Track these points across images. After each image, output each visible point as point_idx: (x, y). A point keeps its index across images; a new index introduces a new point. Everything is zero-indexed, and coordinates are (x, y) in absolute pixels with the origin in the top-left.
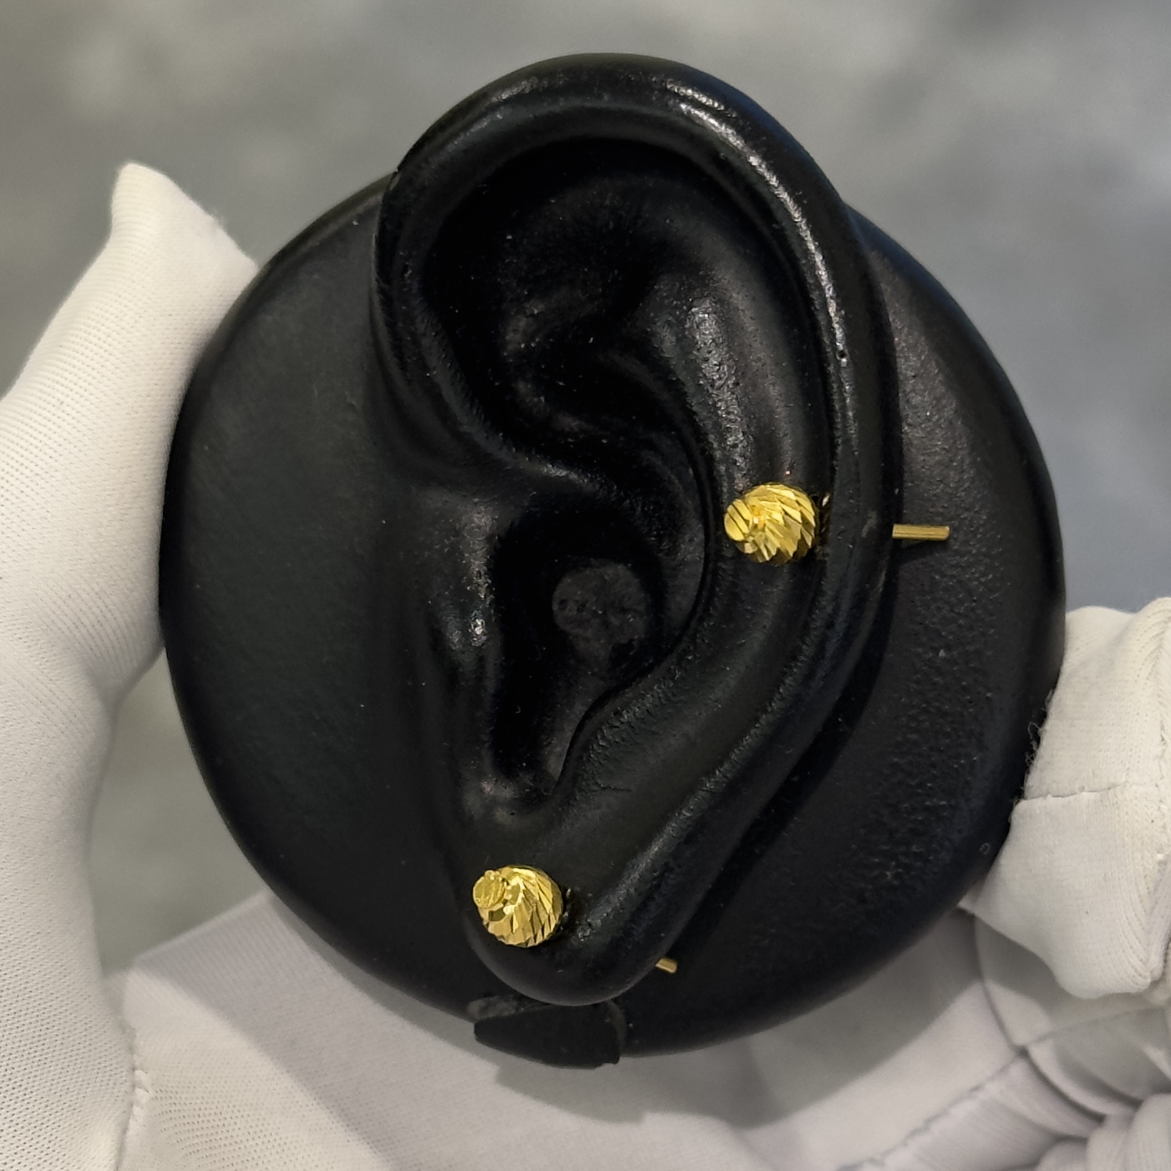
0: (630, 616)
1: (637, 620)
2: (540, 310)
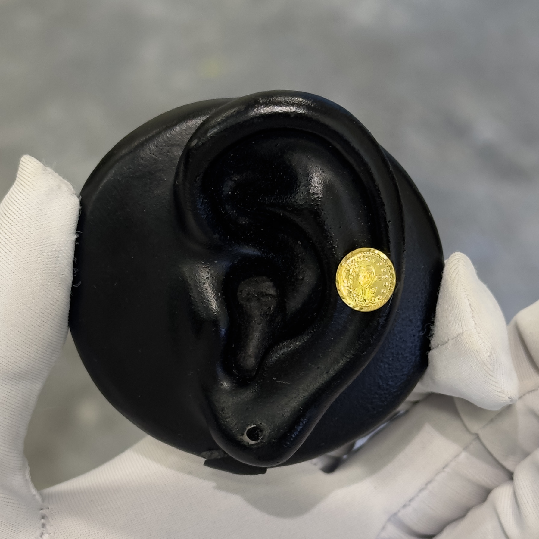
0: (269, 297)
1: (272, 299)
2: (238, 178)
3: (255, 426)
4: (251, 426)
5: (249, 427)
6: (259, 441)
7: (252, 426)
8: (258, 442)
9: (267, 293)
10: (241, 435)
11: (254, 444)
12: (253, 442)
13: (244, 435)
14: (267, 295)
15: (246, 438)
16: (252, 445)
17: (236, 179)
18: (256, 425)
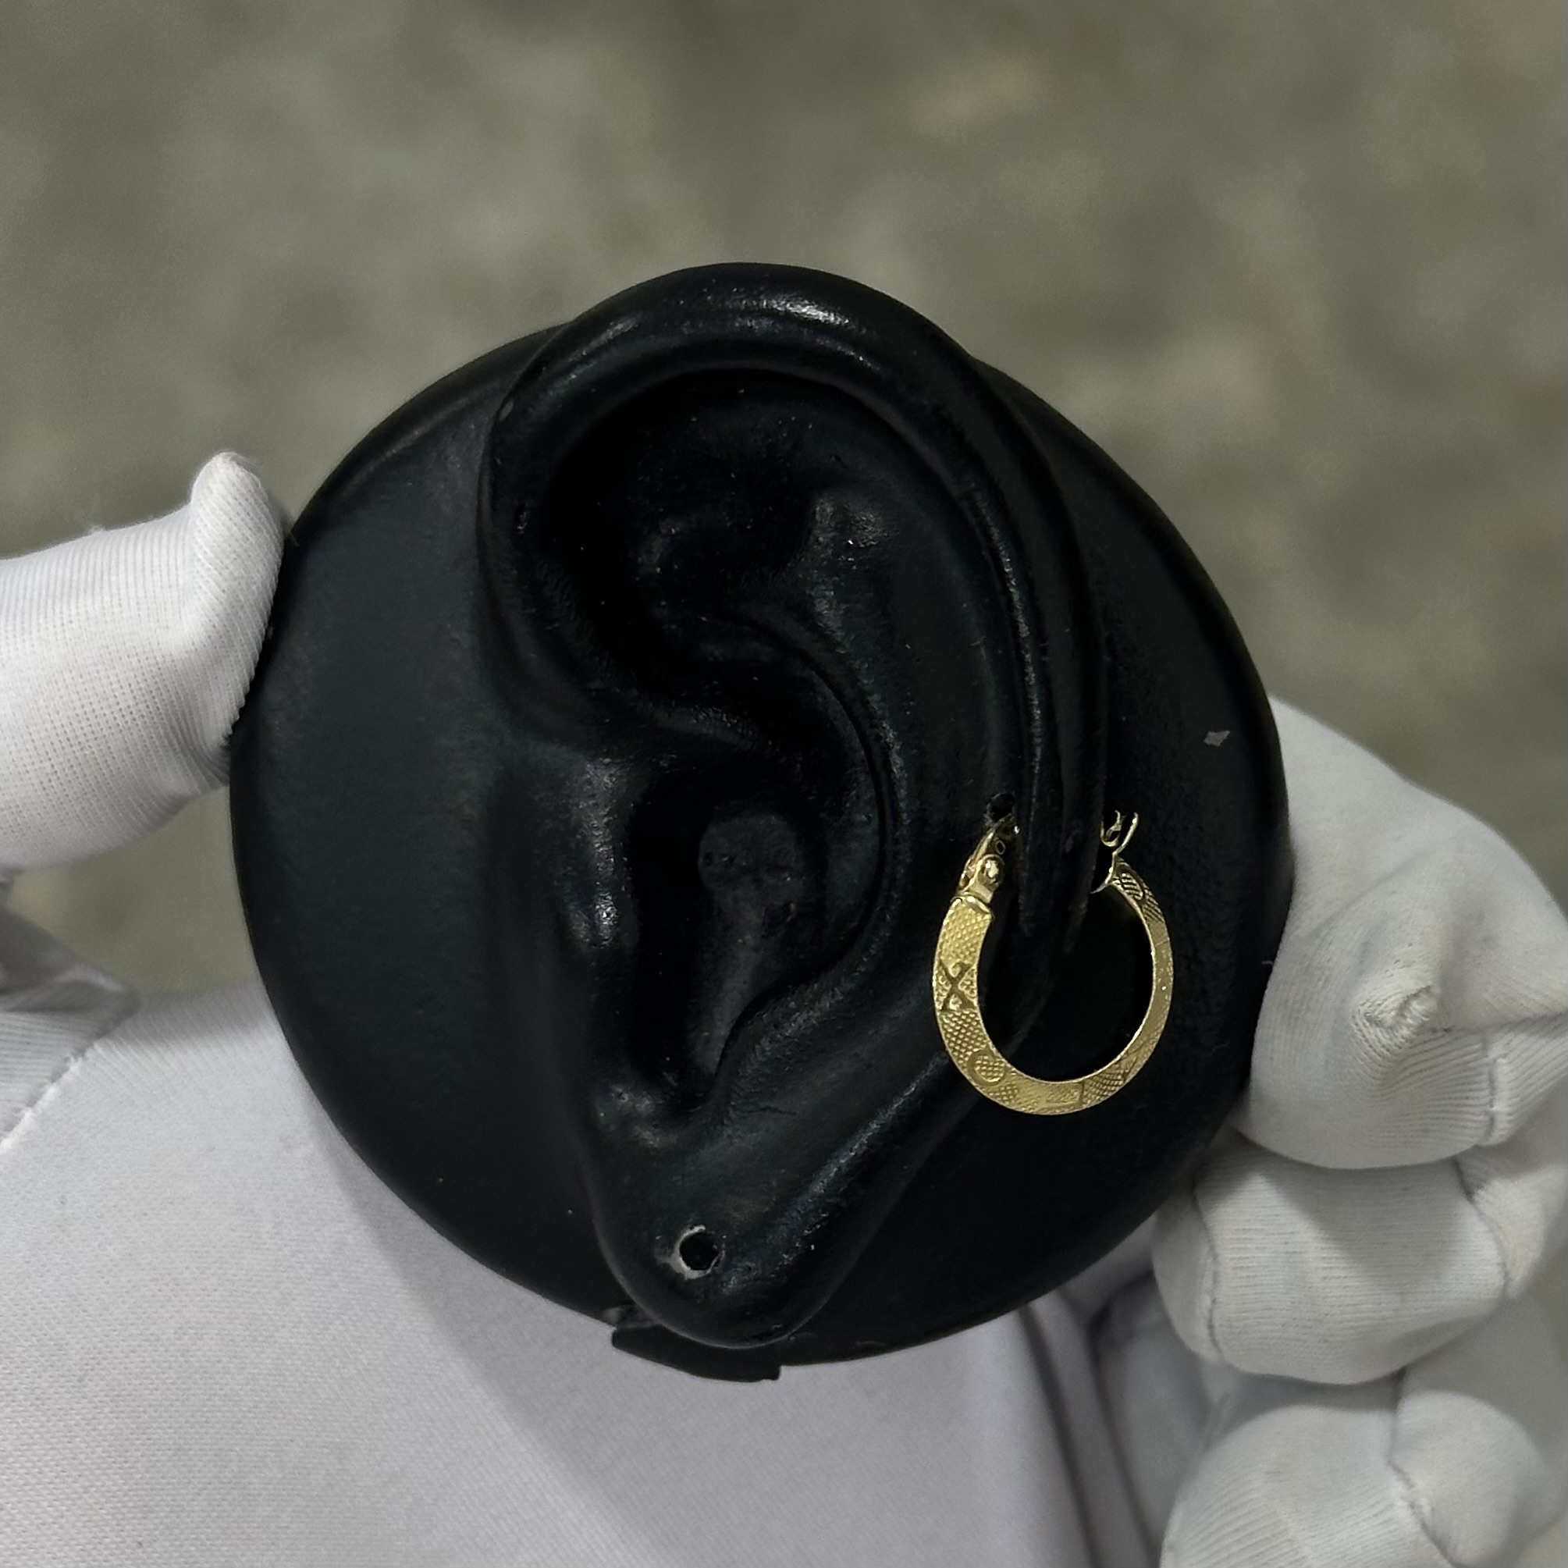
0: (786, 875)
1: (795, 879)
2: (678, 529)
3: (703, 1228)
4: (692, 1228)
5: (688, 1233)
7: (697, 1229)
8: (706, 1274)
9: (782, 862)
10: (664, 1254)
13: (674, 1254)
14: (783, 868)
15: (678, 1263)
18: (705, 1226)
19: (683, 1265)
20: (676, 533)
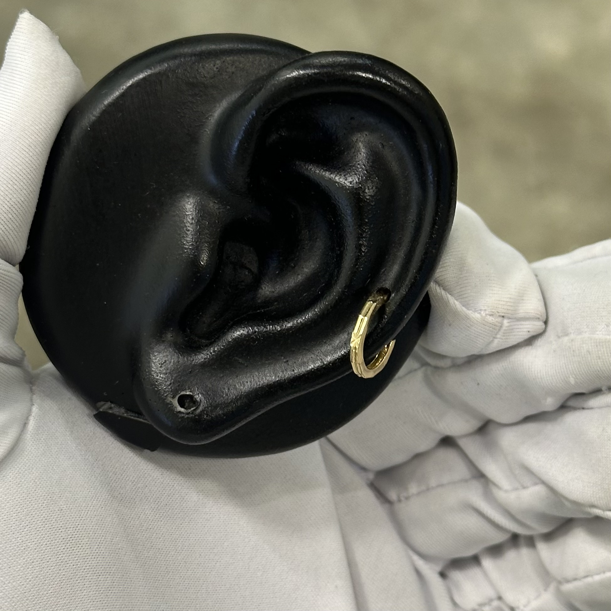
0: (247, 271)
1: (249, 274)
2: (285, 134)
3: (191, 394)
4: (186, 392)
5: (183, 393)
6: (190, 411)
7: (188, 393)
8: (187, 412)
9: (248, 266)
10: (171, 397)
11: (183, 413)
12: (182, 410)
13: (175, 399)
14: (247, 268)
15: (175, 402)
16: (180, 412)
17: (283, 134)
18: (193, 393)
19: (178, 404)
20: (284, 135)
